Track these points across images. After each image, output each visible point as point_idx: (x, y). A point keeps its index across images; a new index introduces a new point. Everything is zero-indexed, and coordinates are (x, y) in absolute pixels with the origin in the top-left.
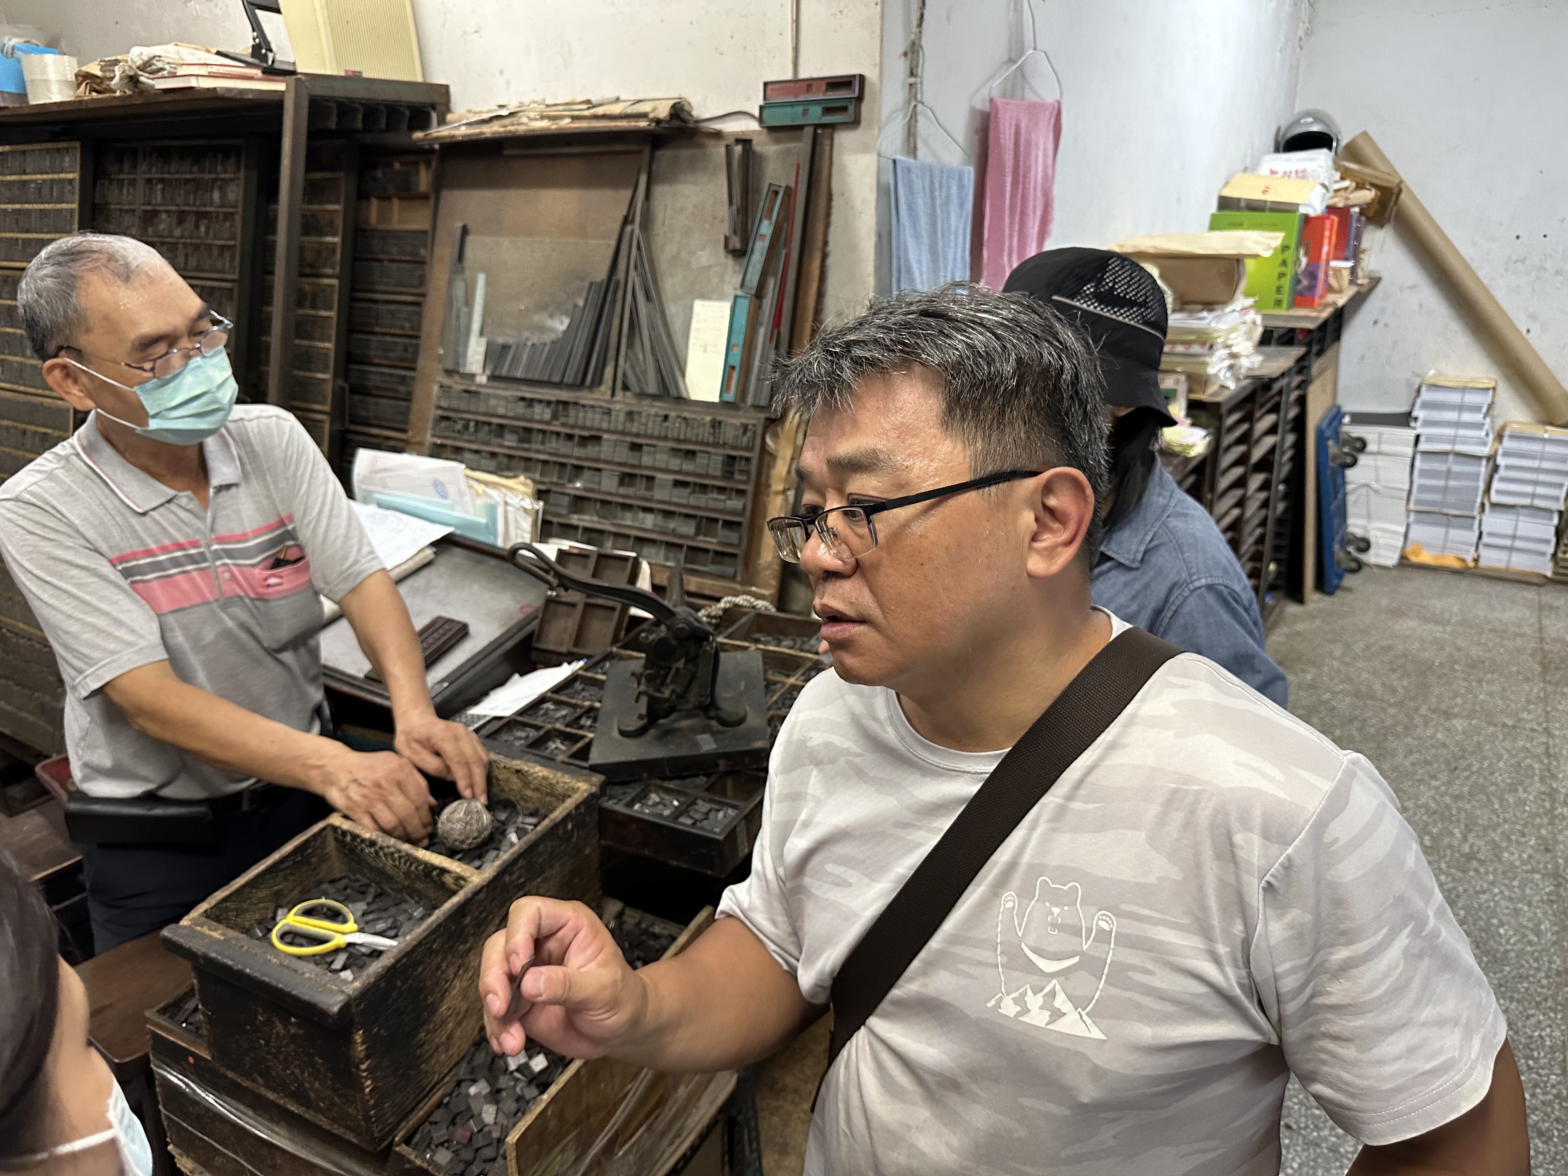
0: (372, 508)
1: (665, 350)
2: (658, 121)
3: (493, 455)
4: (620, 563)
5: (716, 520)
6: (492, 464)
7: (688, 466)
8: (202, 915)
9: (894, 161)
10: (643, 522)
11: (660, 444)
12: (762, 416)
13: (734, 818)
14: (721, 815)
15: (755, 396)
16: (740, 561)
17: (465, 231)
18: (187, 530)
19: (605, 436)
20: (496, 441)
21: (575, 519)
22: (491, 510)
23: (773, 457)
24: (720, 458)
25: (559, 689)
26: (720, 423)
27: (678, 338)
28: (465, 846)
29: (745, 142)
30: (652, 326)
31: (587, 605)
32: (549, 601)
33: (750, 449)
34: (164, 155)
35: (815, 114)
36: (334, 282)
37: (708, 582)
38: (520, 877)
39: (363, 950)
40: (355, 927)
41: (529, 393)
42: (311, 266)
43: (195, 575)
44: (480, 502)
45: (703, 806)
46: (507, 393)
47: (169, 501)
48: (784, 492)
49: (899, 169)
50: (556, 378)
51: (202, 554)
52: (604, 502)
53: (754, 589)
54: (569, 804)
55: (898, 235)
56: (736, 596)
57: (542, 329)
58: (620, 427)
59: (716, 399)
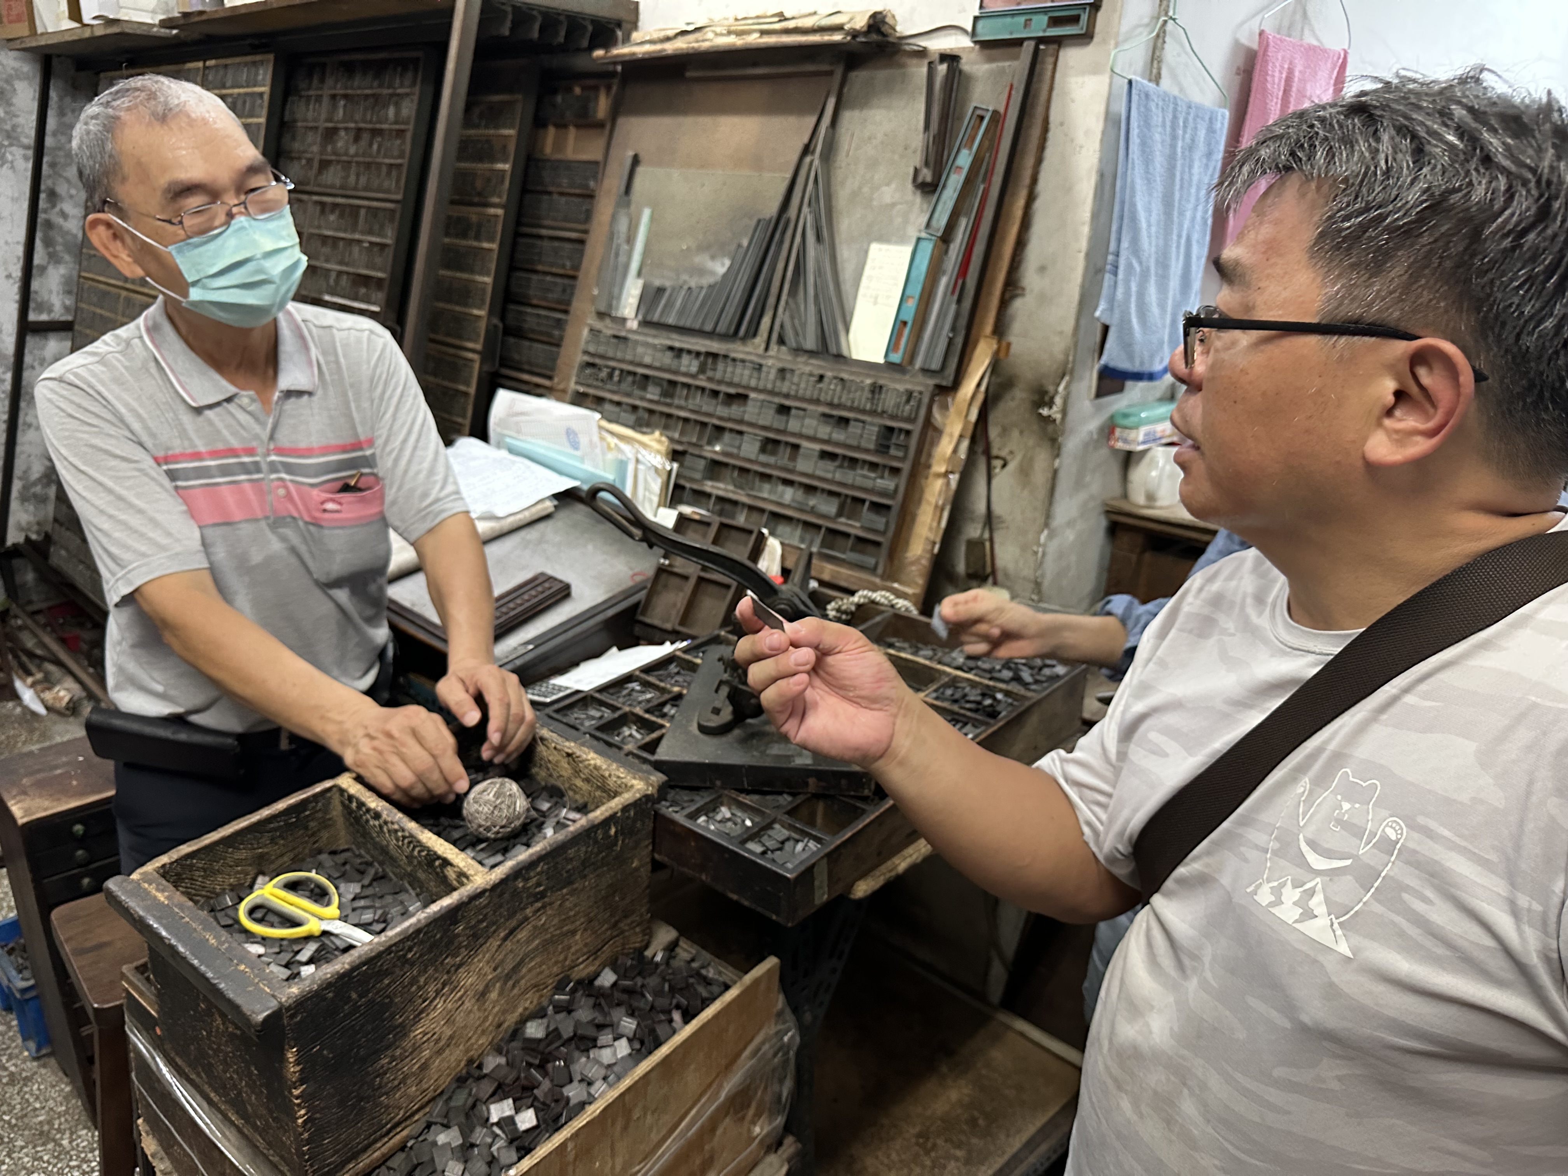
0: (504, 453)
1: (830, 300)
2: (855, 34)
3: (635, 408)
4: (743, 536)
5: (863, 501)
6: (631, 418)
7: (839, 435)
8: (157, 870)
9: (1130, 82)
10: (782, 496)
11: (811, 407)
12: (931, 382)
13: (814, 853)
14: (800, 847)
15: (925, 361)
16: (884, 551)
17: (636, 161)
18: (245, 434)
19: (753, 395)
20: (637, 392)
21: (709, 486)
22: (622, 466)
23: (939, 432)
24: (876, 429)
25: (649, 669)
26: (881, 387)
27: (847, 287)
28: (490, 835)
29: (951, 58)
30: (819, 272)
31: (701, 580)
32: (661, 571)
33: (911, 420)
34: (349, 69)
35: (1040, 27)
36: (500, 212)
37: (845, 571)
38: (538, 884)
39: (338, 942)
40: (337, 913)
41: (678, 341)
42: (479, 194)
43: (247, 486)
44: (610, 456)
45: (779, 832)
46: (656, 341)
47: (229, 400)
48: (946, 474)
49: (1134, 91)
50: (708, 327)
51: (256, 463)
52: (743, 470)
53: (896, 585)
54: (615, 804)
55: (1125, 173)
56: (874, 590)
57: (701, 271)
58: (769, 386)
59: (881, 360)
